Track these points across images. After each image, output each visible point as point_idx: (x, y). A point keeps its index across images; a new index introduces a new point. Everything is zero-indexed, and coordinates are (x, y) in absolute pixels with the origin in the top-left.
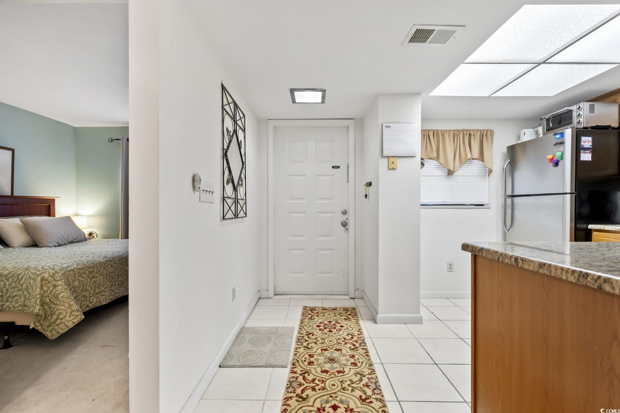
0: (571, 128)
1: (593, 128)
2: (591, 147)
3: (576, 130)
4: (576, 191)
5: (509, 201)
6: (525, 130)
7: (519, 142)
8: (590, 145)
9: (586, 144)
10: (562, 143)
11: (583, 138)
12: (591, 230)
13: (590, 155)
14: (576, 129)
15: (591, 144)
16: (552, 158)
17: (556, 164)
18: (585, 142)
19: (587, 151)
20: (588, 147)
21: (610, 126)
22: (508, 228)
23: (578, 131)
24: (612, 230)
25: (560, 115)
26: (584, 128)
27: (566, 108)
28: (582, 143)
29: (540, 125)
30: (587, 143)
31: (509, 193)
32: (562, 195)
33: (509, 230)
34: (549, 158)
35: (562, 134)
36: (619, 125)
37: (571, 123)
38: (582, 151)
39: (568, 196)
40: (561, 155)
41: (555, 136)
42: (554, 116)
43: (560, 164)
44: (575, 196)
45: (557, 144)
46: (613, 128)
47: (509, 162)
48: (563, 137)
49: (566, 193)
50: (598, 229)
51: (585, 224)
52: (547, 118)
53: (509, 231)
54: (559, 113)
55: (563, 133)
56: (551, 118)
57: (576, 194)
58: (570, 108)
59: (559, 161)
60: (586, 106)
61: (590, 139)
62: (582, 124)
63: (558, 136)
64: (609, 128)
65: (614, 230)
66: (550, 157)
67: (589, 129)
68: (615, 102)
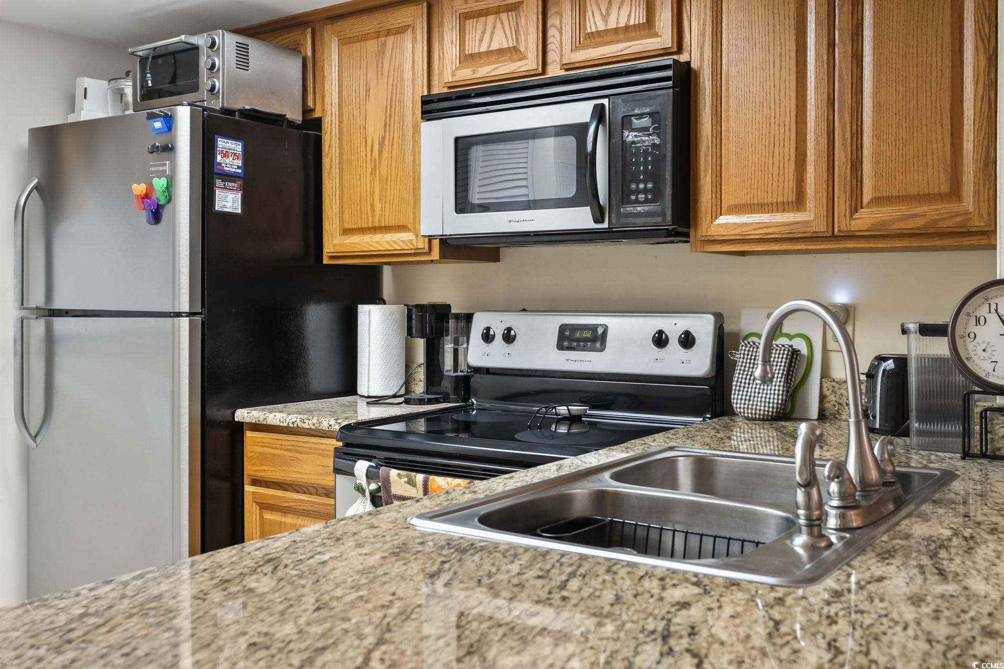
0: (189, 105)
1: (245, 113)
2: (240, 171)
3: (203, 114)
4: (203, 306)
5: (38, 327)
6: (86, 82)
7: (72, 119)
8: (239, 167)
9: (227, 161)
10: (169, 149)
11: (222, 143)
12: (241, 424)
13: (239, 195)
14: (204, 110)
15: (239, 163)
16: (144, 192)
17: (156, 215)
18: (225, 156)
19: (231, 184)
20: (234, 170)
21: (284, 116)
22: (34, 429)
23: (209, 116)
24: (281, 424)
25: (174, 53)
26: (226, 111)
27: (183, 37)
28: (219, 158)
29: (128, 74)
30: (231, 159)
31: (37, 299)
32: (170, 319)
33: (36, 436)
34: (140, 193)
35: (169, 121)
36: (303, 117)
37: (195, 88)
38: (219, 182)
39: (185, 322)
40: (167, 188)
41: (150, 121)
42: (158, 53)
43: (166, 214)
44: (203, 322)
45: (154, 150)
46: (291, 124)
47: (36, 187)
48: (170, 129)
49: (179, 315)
50: (254, 421)
51: (228, 407)
52: (141, 53)
53: (38, 440)
54: (172, 49)
55: (171, 117)
56: (148, 58)
57: (205, 315)
58: (195, 40)
59: (163, 206)
60: (229, 42)
61: (237, 147)
62: (218, 98)
63: (158, 125)
64: (283, 122)
65: (285, 424)
66: (139, 188)
67: (237, 118)
68: (294, 49)
